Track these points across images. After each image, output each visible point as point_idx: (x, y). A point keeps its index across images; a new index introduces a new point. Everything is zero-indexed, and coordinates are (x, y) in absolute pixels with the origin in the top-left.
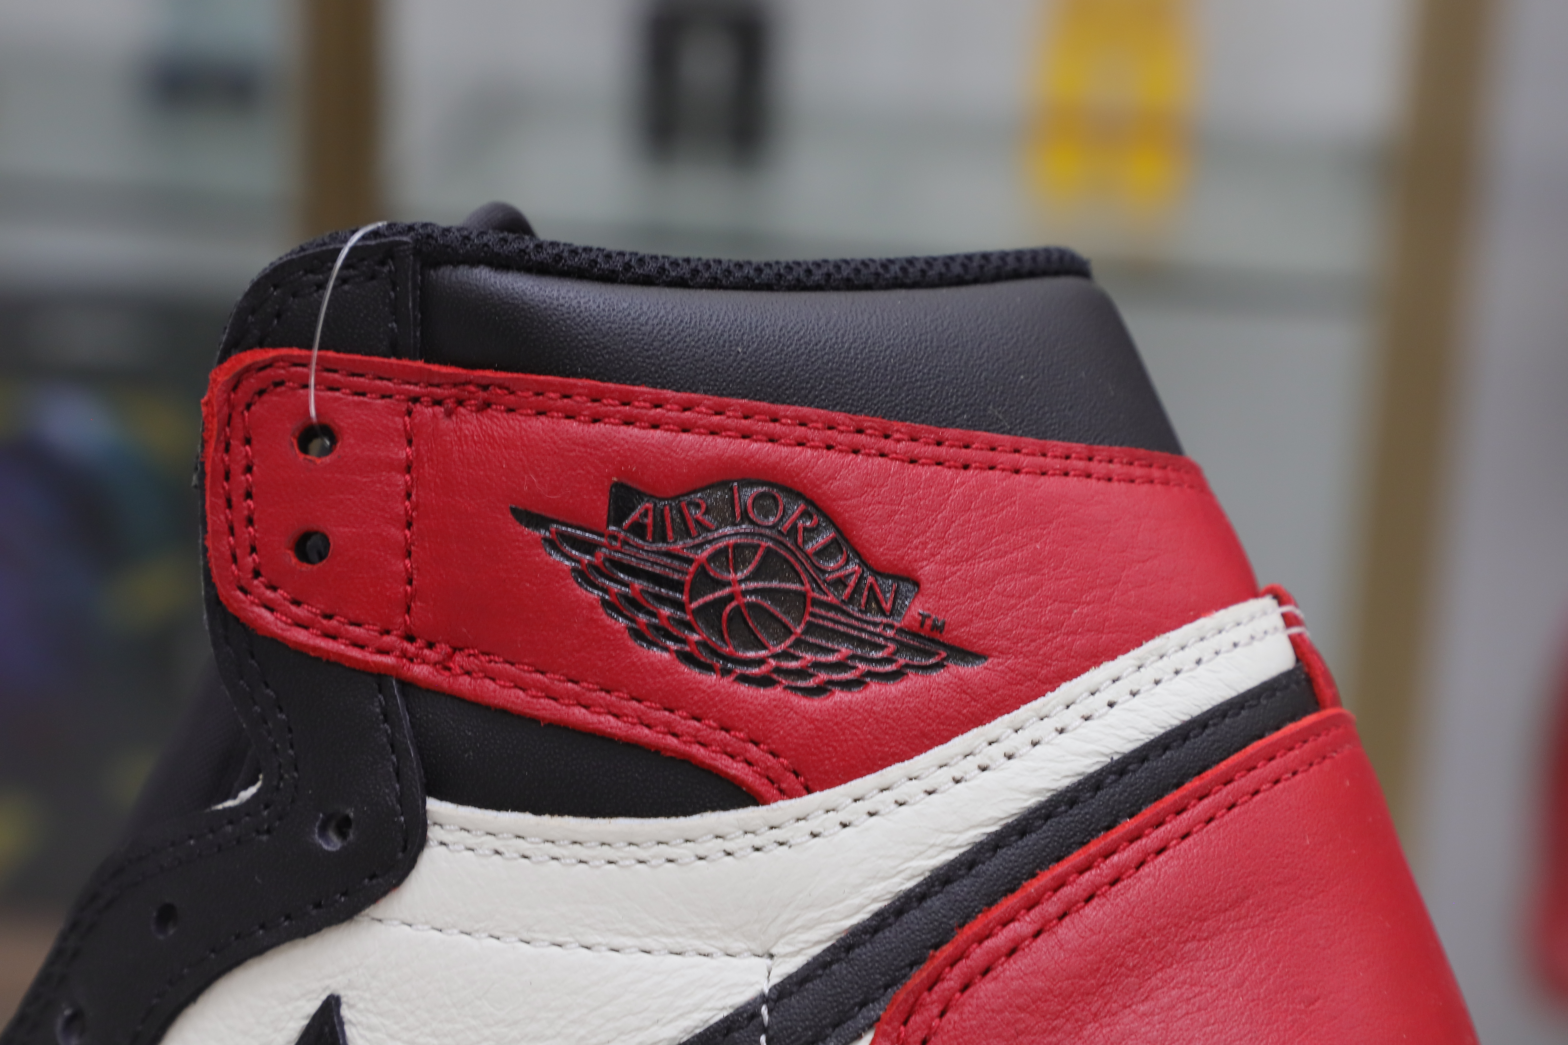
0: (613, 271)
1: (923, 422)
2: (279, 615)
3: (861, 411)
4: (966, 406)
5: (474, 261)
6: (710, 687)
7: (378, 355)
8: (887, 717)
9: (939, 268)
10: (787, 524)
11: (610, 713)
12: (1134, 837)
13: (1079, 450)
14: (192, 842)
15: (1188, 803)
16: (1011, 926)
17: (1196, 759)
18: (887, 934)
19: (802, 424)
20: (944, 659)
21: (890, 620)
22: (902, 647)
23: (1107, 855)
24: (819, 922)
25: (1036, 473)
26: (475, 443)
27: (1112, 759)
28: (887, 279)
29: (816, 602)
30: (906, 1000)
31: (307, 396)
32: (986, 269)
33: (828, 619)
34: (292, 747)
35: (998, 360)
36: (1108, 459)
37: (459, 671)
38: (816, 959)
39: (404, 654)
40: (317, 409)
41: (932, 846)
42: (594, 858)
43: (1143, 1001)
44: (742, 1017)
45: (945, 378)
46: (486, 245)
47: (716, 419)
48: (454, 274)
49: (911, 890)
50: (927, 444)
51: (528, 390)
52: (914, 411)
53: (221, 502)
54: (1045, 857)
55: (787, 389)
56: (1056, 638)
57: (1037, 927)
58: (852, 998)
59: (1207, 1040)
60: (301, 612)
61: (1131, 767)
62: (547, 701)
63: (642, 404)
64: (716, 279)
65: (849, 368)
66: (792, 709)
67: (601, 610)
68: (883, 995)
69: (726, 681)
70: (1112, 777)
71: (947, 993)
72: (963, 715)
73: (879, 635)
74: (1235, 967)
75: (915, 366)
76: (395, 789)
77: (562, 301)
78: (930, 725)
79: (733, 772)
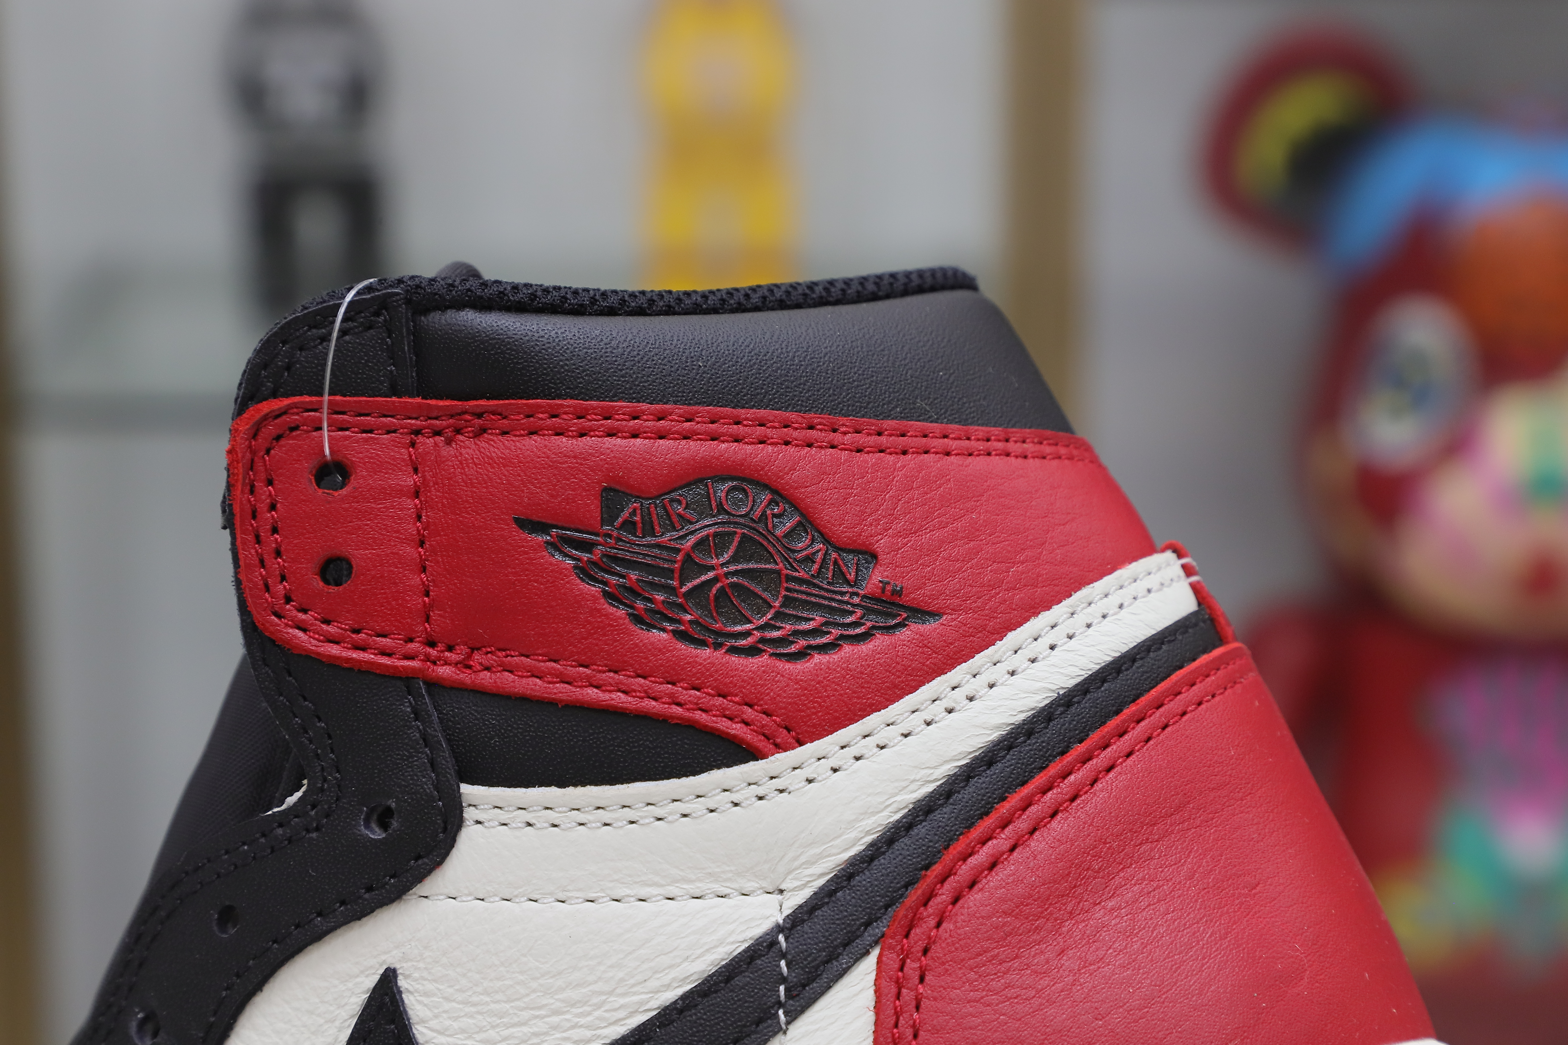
0: (582, 305)
1: (863, 416)
2: (312, 634)
3: (809, 410)
4: (898, 400)
5: (459, 305)
6: (705, 660)
7: (380, 396)
8: (862, 673)
9: (855, 287)
10: (758, 512)
11: (619, 690)
12: (1086, 759)
13: (997, 433)
14: (246, 847)
15: (1128, 727)
16: (990, 843)
17: (1130, 688)
18: (882, 861)
19: (762, 425)
20: (905, 619)
21: (855, 590)
22: (869, 611)
23: (1065, 776)
24: (820, 857)
25: (964, 455)
26: (475, 464)
27: (1058, 693)
28: (813, 299)
29: (789, 578)
30: (906, 916)
31: (321, 436)
32: (895, 285)
33: (801, 592)
34: (332, 752)
35: (919, 360)
36: (1021, 439)
37: (479, 668)
38: (821, 888)
39: (427, 658)
40: (330, 448)
41: (914, 781)
42: (617, 820)
43: (1110, 898)
44: (762, 946)
45: (877, 377)
46: (469, 290)
47: (687, 425)
48: (443, 318)
49: (898, 821)
50: (869, 434)
51: (519, 413)
52: (854, 408)
53: (251, 538)
54: (1011, 782)
55: (744, 396)
56: (999, 593)
57: (1012, 842)
58: (858, 920)
59: (1169, 926)
60: (331, 629)
61: (1075, 700)
62: (562, 685)
63: (622, 417)
64: (669, 306)
65: (795, 374)
66: (778, 674)
67: (602, 601)
68: (884, 914)
69: (719, 654)
70: (1061, 709)
71: (941, 906)
72: (927, 666)
73: (847, 603)
74: (1185, 862)
75: (851, 368)
76: (431, 777)
77: (542, 333)
78: (899, 677)
79: (733, 732)
